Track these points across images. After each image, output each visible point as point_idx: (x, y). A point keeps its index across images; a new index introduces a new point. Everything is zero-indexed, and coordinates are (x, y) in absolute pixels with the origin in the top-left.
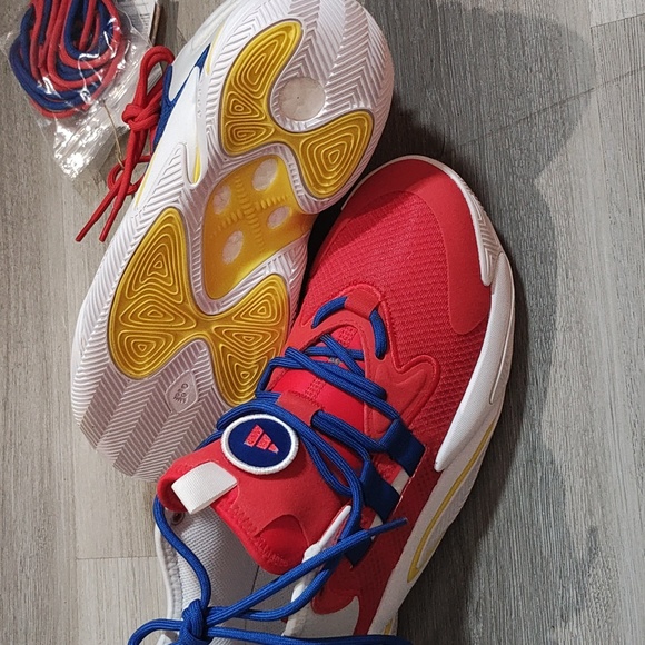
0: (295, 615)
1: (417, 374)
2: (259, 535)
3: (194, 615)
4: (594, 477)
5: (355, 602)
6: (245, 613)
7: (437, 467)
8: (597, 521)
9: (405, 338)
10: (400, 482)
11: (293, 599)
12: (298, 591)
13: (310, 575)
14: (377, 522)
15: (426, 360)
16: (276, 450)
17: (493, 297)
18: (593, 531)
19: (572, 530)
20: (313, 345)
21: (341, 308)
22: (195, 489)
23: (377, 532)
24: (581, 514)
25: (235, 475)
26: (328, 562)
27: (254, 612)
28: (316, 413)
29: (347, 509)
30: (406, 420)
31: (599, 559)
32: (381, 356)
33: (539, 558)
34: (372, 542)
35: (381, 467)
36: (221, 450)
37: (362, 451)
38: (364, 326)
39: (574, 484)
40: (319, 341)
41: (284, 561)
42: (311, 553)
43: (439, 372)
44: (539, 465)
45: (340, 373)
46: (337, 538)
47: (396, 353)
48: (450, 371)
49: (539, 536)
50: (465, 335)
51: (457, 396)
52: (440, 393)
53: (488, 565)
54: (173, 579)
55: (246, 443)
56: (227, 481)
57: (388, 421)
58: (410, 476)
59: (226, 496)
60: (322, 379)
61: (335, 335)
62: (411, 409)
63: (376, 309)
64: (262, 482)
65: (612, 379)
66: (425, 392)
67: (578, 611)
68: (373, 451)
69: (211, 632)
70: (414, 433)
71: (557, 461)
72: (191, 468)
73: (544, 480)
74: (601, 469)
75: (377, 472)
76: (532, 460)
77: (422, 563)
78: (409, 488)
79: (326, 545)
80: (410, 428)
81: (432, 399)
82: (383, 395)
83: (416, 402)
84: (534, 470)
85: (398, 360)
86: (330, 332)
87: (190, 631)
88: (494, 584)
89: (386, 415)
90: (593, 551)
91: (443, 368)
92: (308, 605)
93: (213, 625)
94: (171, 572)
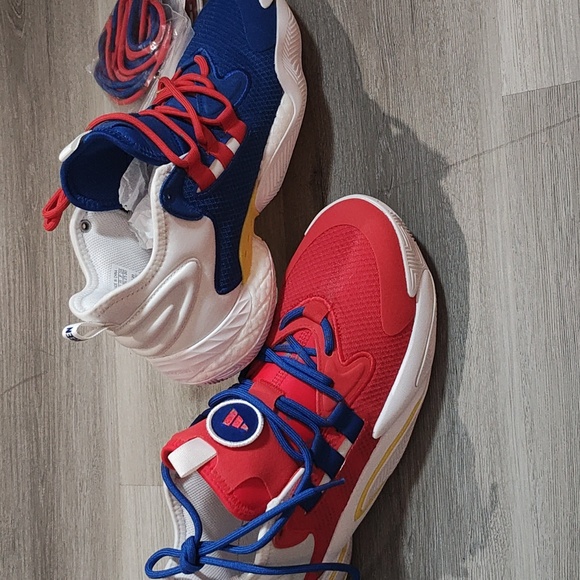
0: (260, 550)
1: (357, 366)
2: (232, 493)
3: (189, 547)
4: (497, 448)
5: (311, 538)
6: (226, 547)
7: (375, 436)
8: (497, 479)
9: (348, 339)
10: (344, 448)
11: (259, 538)
12: (262, 533)
13: (271, 522)
14: (326, 480)
15: (364, 356)
16: (247, 428)
17: (418, 306)
18: (494, 488)
19: (479, 487)
20: (281, 343)
21: (301, 315)
22: (185, 459)
23: (326, 487)
24: (486, 475)
25: (215, 448)
26: (284, 512)
27: (232, 546)
28: (279, 398)
29: (301, 470)
30: (349, 402)
31: (498, 510)
32: (329, 353)
33: (455, 507)
34: (322, 495)
35: (329, 438)
36: (206, 429)
37: (314, 426)
38: (317, 330)
39: (482, 452)
40: (284, 340)
41: (252, 510)
42: (272, 505)
43: (375, 364)
44: (457, 436)
45: (298, 367)
46: (292, 493)
47: (341, 351)
48: (383, 363)
49: (455, 490)
50: (395, 336)
51: (390, 382)
52: (375, 380)
53: (418, 509)
54: (178, 517)
55: (224, 423)
56: (210, 452)
57: (334, 403)
58: (353, 443)
59: (208, 463)
60: (285, 371)
61: (296, 336)
62: (353, 393)
63: (326, 317)
64: (235, 452)
65: (511, 373)
66: (364, 379)
67: (482, 548)
68: (322, 426)
69: (202, 560)
70: (356, 411)
71: (470, 434)
72: (184, 443)
73: (460, 447)
74: (502, 442)
75: (325, 442)
76: (451, 431)
77: (367, 507)
78: (351, 452)
79: (284, 499)
80: (352, 407)
81: (369, 385)
82: (330, 383)
83: (357, 387)
84: (453, 439)
85: (342, 356)
86: (292, 334)
87: (186, 559)
88: (422, 524)
89: (332, 398)
90: (494, 503)
91: (378, 362)
92: (271, 542)
93: (204, 555)
94: (177, 512)
